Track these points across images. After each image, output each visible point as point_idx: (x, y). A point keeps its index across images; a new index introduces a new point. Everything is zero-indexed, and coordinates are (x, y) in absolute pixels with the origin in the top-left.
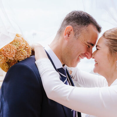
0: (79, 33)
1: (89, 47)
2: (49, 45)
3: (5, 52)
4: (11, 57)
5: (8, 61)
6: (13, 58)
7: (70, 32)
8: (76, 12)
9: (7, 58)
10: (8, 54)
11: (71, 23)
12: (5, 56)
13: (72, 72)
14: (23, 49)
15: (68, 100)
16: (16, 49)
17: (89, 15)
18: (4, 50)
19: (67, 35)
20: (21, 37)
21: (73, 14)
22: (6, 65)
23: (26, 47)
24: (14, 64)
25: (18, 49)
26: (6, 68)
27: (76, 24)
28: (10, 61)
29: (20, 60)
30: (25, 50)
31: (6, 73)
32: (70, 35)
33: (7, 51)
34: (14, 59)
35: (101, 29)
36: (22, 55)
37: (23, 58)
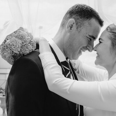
0: (81, 27)
1: (91, 40)
2: (52, 39)
3: (11, 46)
4: (17, 51)
5: (14, 55)
6: (19, 51)
7: (72, 25)
8: (79, 5)
9: (13, 51)
10: (14, 48)
11: (74, 16)
12: (11, 50)
13: (75, 64)
14: (28, 43)
15: (68, 92)
16: (21, 43)
17: (92, 9)
18: (10, 44)
19: (69, 28)
20: (26, 31)
21: (76, 7)
22: (12, 58)
23: (31, 41)
24: (19, 57)
25: (23, 43)
26: (12, 61)
27: (78, 17)
28: (15, 55)
29: (25, 53)
30: (29, 44)
31: (12, 66)
32: (72, 28)
33: (12, 45)
34: (20, 53)
35: (103, 23)
36: (27, 49)
37: (28, 52)
